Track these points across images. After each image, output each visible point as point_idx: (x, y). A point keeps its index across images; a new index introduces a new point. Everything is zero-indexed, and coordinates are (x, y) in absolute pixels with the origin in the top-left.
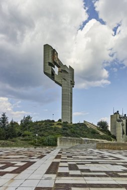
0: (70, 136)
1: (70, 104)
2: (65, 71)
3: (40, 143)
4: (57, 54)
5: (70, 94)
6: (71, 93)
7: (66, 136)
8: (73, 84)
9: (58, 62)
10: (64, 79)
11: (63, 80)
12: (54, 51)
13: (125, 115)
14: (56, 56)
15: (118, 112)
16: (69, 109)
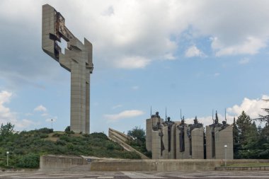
0: (63, 153)
1: (84, 102)
2: (76, 48)
3: (13, 164)
4: (64, 19)
5: (84, 85)
6: (87, 83)
7: (56, 154)
8: (90, 68)
9: (64, 33)
10: (75, 61)
11: (73, 63)
12: (58, 15)
13: (169, 118)
14: (61, 24)
15: (157, 113)
16: (84, 110)
